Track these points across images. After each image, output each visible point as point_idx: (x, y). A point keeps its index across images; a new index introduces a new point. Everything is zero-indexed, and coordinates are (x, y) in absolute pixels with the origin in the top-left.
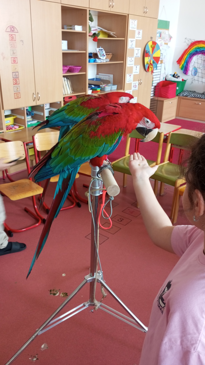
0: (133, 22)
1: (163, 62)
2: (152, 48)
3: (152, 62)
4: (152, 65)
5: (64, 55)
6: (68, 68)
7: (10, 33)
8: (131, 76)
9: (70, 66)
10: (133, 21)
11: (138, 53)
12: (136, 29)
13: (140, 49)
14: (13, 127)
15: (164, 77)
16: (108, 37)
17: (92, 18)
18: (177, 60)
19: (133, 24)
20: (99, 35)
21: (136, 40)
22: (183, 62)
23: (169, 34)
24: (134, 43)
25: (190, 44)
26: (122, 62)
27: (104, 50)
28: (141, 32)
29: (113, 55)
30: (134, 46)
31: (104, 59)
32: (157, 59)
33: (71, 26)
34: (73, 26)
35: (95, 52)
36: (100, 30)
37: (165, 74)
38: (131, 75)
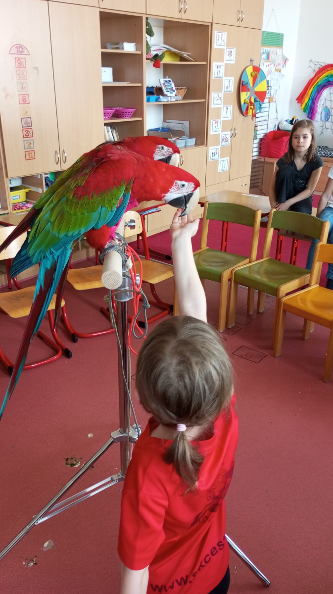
0: (220, 36)
1: (274, 100)
2: (252, 77)
3: (252, 100)
4: (254, 105)
5: (107, 90)
6: (114, 110)
7: (16, 56)
8: (219, 123)
9: (118, 108)
10: (220, 34)
11: (230, 84)
12: (225, 47)
13: (233, 78)
14: (24, 205)
15: (276, 125)
16: (181, 61)
17: (152, 30)
18: (297, 96)
19: (220, 39)
20: (163, 57)
21: (225, 64)
22: (306, 100)
23: (283, 54)
24: (222, 69)
25: (317, 70)
26: (203, 100)
27: (173, 82)
28: (234, 51)
29: (188, 89)
30: (222, 74)
31: (172, 96)
32: (261, 96)
33: (117, 44)
34: (121, 43)
35: (159, 85)
36: (166, 49)
37: (278, 120)
38: (217, 122)
